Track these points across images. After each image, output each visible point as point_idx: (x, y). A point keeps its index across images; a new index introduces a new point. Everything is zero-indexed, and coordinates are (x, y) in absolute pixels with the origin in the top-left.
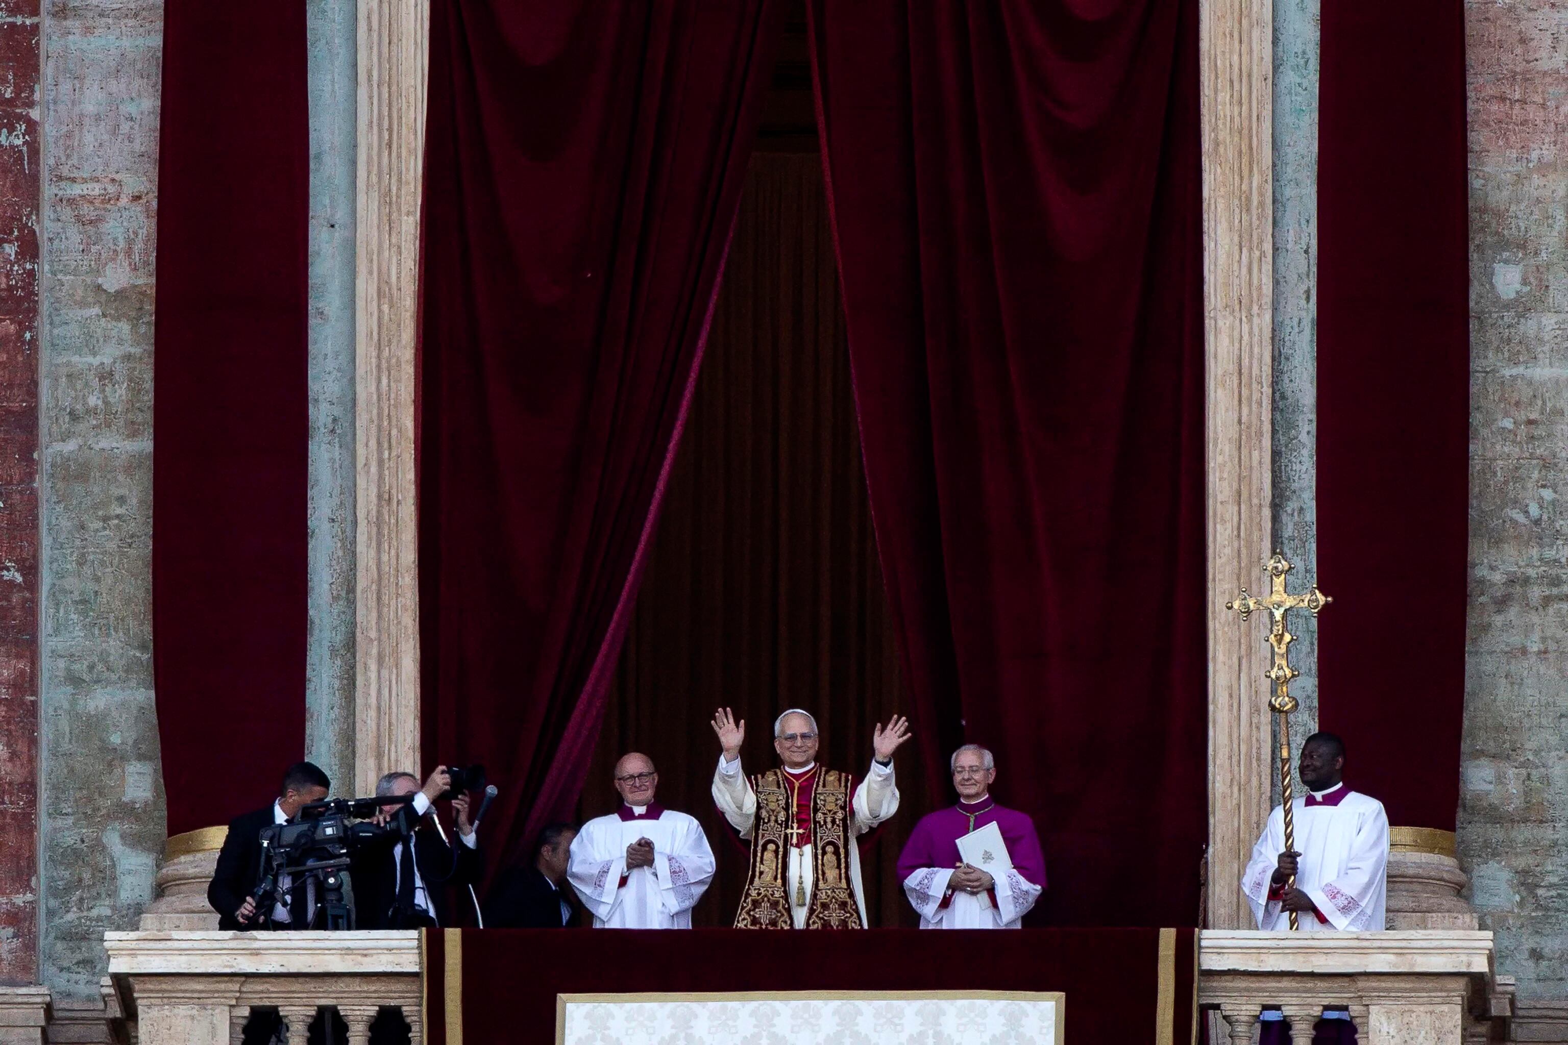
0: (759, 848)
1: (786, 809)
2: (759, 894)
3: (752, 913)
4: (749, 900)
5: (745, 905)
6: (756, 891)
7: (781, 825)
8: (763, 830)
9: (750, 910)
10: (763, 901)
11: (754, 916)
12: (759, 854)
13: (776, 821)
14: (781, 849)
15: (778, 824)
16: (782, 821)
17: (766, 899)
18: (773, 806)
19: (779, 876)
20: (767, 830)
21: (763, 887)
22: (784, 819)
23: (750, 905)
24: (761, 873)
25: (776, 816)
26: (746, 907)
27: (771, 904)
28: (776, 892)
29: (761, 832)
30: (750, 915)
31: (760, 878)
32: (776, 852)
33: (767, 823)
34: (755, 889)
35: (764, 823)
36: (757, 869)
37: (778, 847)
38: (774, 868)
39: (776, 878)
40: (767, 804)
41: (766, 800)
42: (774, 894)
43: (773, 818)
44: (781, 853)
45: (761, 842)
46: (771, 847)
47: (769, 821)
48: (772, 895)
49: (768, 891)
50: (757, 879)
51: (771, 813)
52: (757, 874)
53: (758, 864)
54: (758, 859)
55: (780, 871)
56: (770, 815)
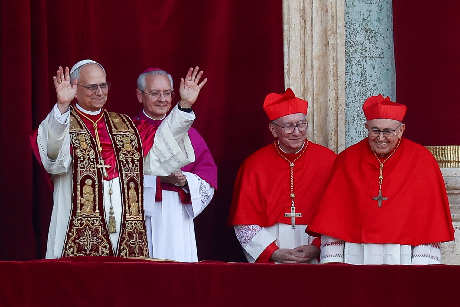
0: (79, 183)
1: (94, 147)
2: (81, 224)
3: (77, 241)
4: (74, 230)
5: (71, 234)
6: (79, 222)
7: (93, 162)
8: (81, 168)
9: (75, 239)
10: (85, 230)
11: (79, 244)
12: (79, 189)
13: (89, 159)
14: (97, 183)
15: (92, 162)
16: (93, 158)
17: (88, 228)
18: (84, 145)
19: (97, 207)
20: (84, 168)
21: (85, 218)
22: (94, 157)
23: (75, 235)
24: (82, 205)
25: (88, 155)
26: (71, 236)
27: (92, 232)
28: (95, 221)
29: (79, 169)
30: (75, 243)
31: (81, 210)
32: (93, 186)
33: (83, 161)
34: (78, 220)
35: (81, 161)
36: (78, 202)
37: (94, 181)
38: (92, 199)
39: (94, 209)
40: (79, 144)
41: (78, 140)
42: (94, 223)
43: (86, 157)
44: (97, 187)
45: (79, 178)
46: (89, 182)
47: (84, 159)
48: (93, 224)
49: (89, 221)
50: (79, 210)
51: (84, 152)
52: (79, 206)
53: (79, 198)
54: (79, 193)
55: (97, 202)
56: (83, 154)
